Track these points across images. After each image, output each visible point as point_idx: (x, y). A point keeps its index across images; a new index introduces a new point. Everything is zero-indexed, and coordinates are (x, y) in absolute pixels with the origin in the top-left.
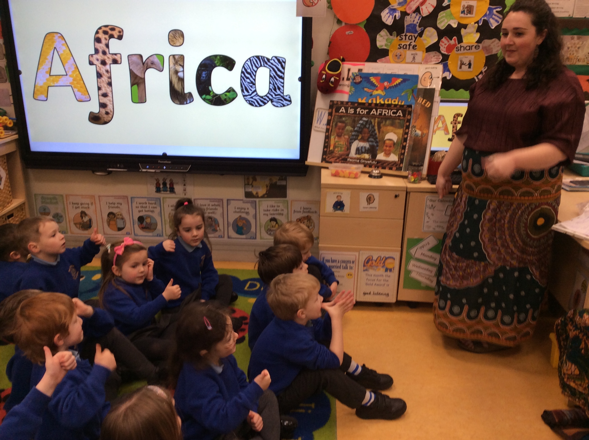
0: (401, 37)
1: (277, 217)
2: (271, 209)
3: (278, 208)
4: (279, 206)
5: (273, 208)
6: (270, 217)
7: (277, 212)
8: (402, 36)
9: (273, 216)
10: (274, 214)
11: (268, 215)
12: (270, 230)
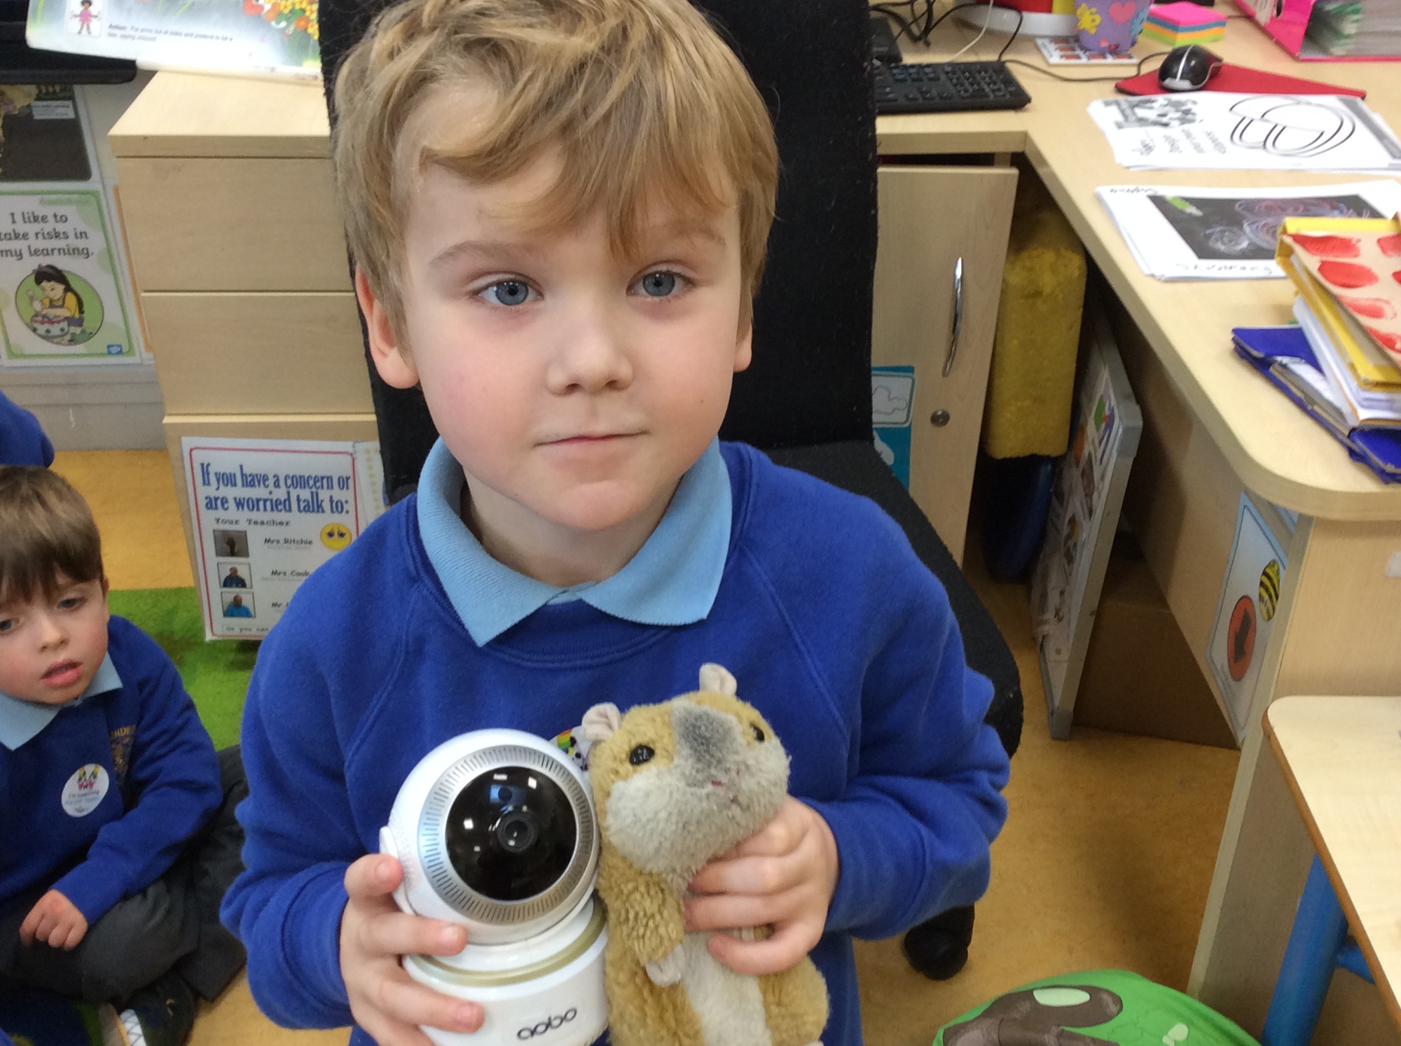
1: (61, 263)
2: (32, 228)
3: (61, 227)
4: (64, 219)
5: (36, 227)
6: (32, 264)
7: (61, 243)
9: (45, 261)
10: (46, 252)
11: (20, 256)
12: (47, 320)
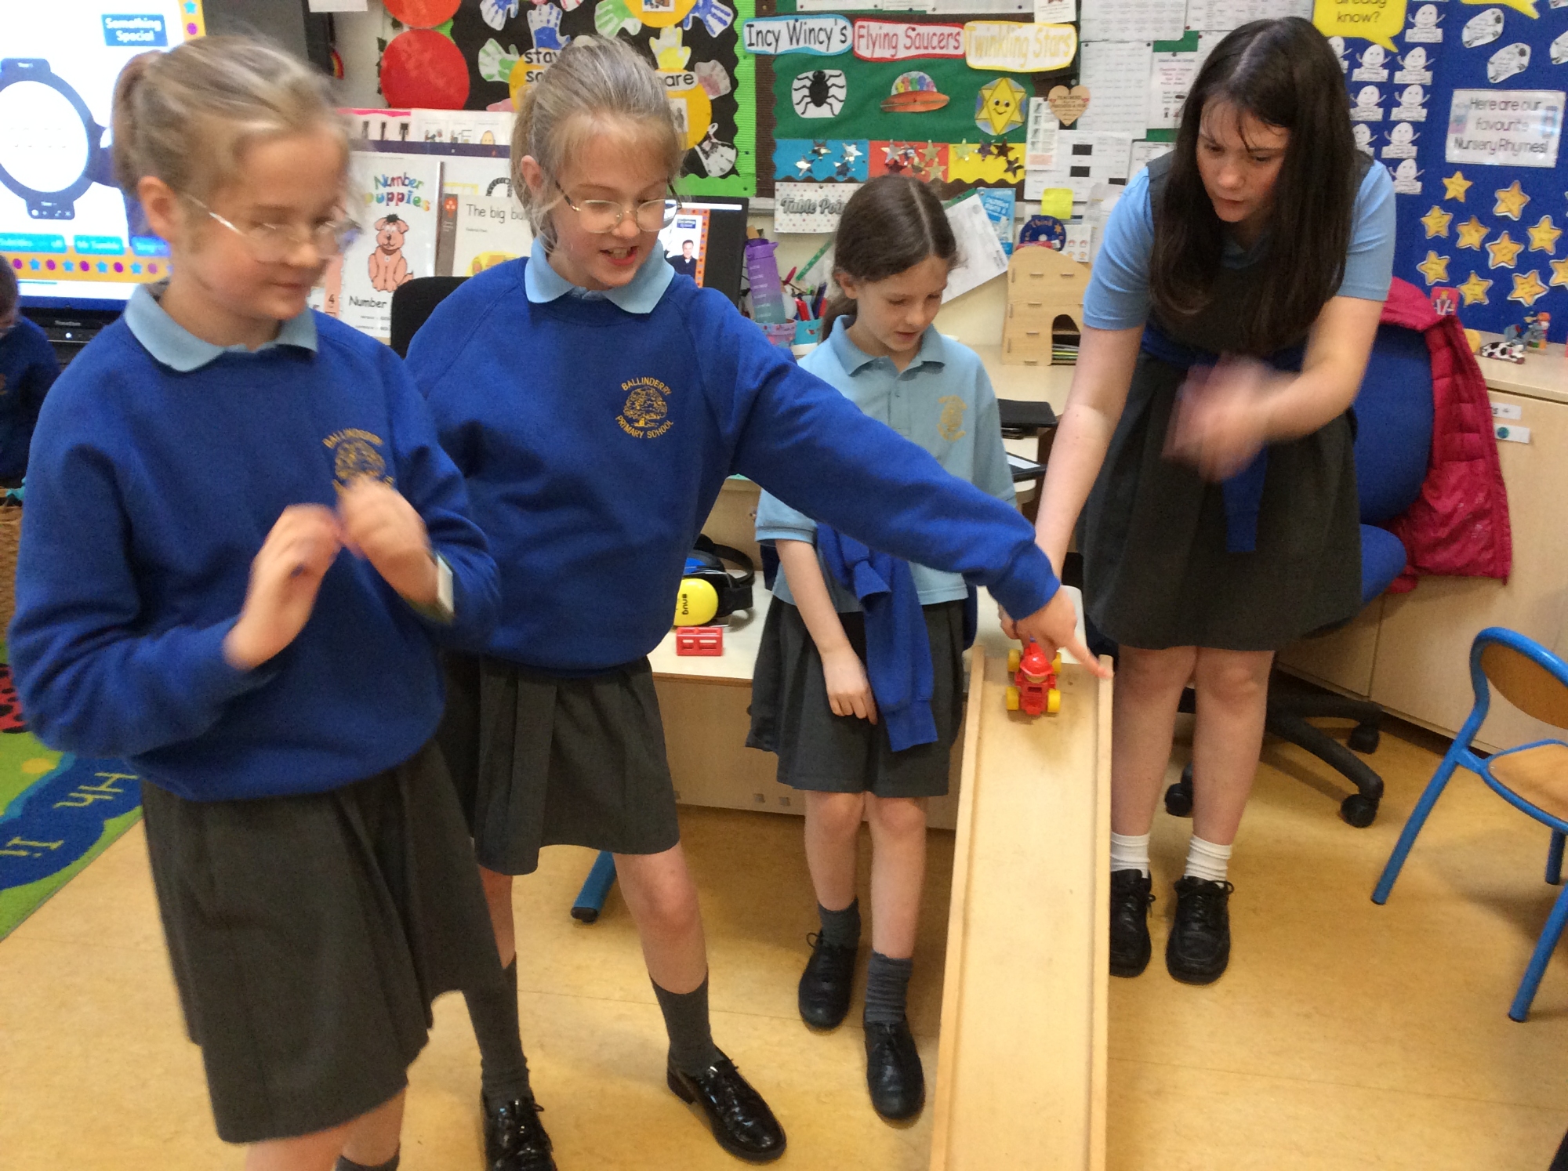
0: (529, 56)
8: (530, 53)
